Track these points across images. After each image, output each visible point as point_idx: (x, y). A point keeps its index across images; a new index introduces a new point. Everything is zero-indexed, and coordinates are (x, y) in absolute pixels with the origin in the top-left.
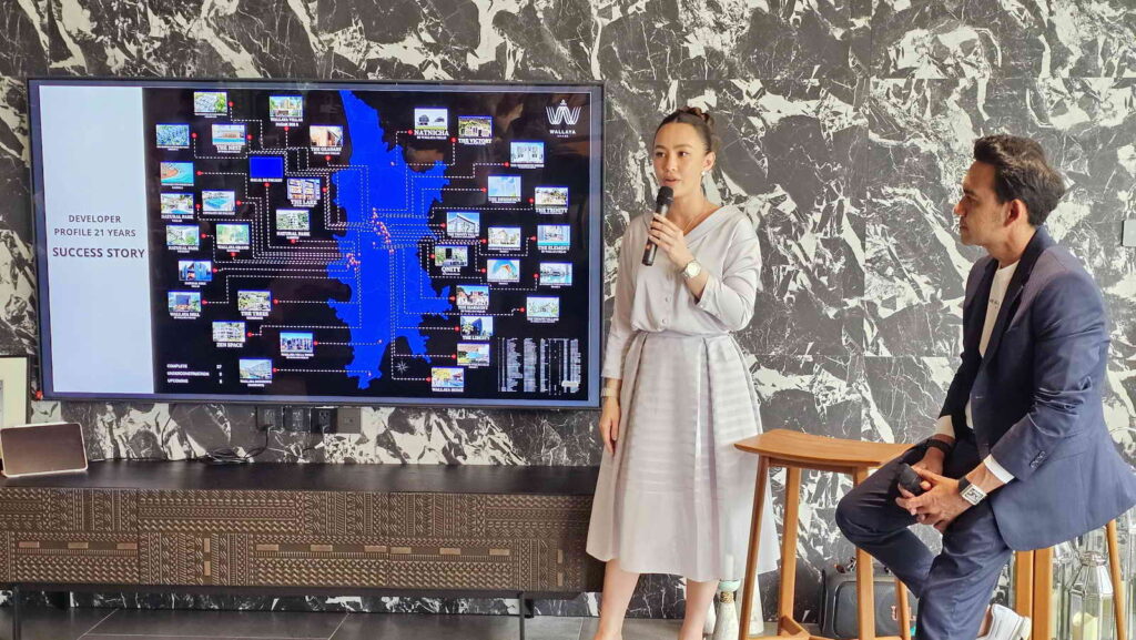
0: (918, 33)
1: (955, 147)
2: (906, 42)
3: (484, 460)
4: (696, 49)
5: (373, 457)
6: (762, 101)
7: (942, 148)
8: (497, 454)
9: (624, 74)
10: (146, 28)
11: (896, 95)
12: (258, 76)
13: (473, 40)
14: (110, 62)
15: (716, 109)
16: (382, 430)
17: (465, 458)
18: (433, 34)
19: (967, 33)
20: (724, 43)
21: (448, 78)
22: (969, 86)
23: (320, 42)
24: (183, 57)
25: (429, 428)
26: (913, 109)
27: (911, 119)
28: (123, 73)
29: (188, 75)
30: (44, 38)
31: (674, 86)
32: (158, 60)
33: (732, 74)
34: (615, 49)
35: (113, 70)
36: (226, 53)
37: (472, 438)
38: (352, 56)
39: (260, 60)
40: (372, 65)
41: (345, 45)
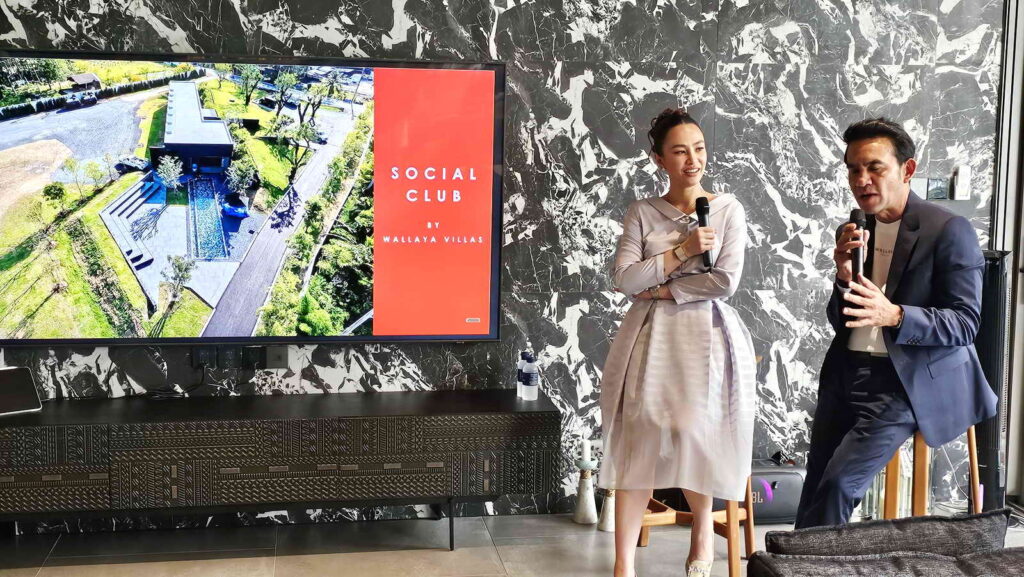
0: (755, 26)
1: (782, 119)
2: (745, 34)
3: (396, 387)
4: (577, 34)
5: (298, 389)
6: (631, 80)
7: (772, 121)
8: (408, 382)
9: (517, 55)
10: (86, 6)
11: (737, 77)
12: (192, 51)
13: (388, 23)
14: (51, 36)
15: (594, 86)
16: (306, 365)
17: (380, 386)
18: (352, 17)
19: (791, 27)
20: (600, 30)
21: (365, 55)
22: (793, 70)
23: (249, 22)
24: (121, 33)
25: (348, 362)
26: (750, 89)
27: (747, 96)
28: (64, 47)
29: (126, 49)
31: (559, 65)
32: (97, 34)
33: (607, 56)
34: (510, 34)
35: (54, 43)
36: (162, 30)
37: (386, 369)
38: (279, 35)
39: (194, 37)
40: (297, 43)
41: (273, 25)
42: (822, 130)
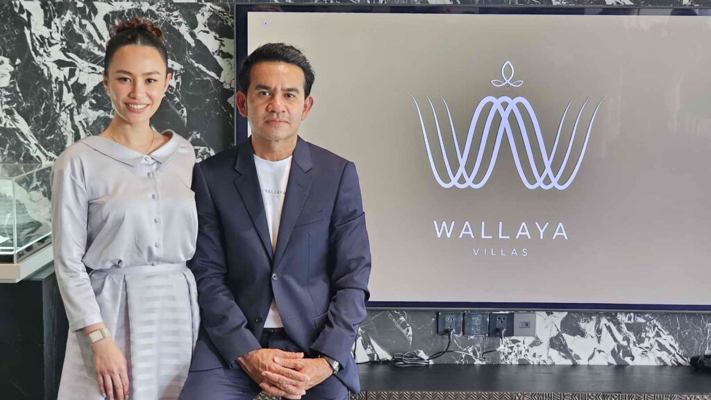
3: (651, 360)
5: (546, 359)
8: (664, 355)
16: (555, 333)
17: (633, 359)
25: (599, 331)
37: (641, 341)
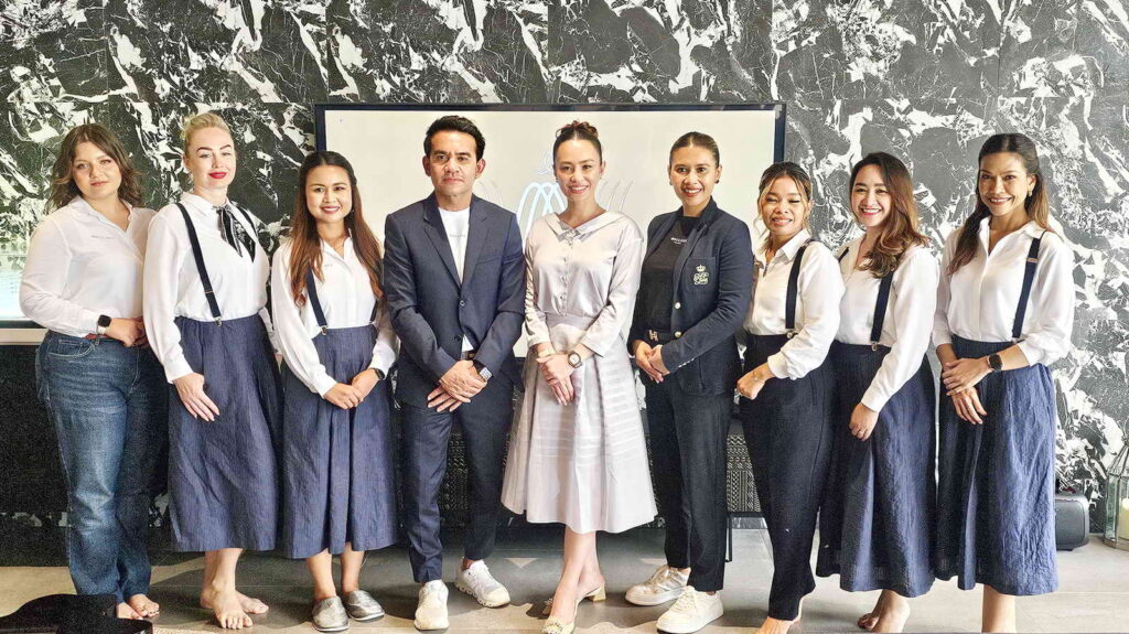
0: (1038, 60)
1: (1065, 152)
2: (1027, 68)
4: (856, 73)
6: (910, 116)
7: (1055, 153)
9: (798, 95)
10: (408, 63)
11: (1018, 110)
12: (499, 101)
13: (675, 70)
14: (378, 90)
15: (872, 123)
18: (641, 65)
19: (1076, 60)
20: (878, 69)
21: (653, 100)
22: (1077, 103)
23: (550, 73)
24: (438, 86)
26: (1032, 122)
27: (1029, 130)
28: (389, 100)
29: (442, 101)
30: (323, 70)
31: (838, 104)
32: (417, 88)
33: (886, 94)
34: (791, 75)
35: (381, 97)
36: (473, 83)
38: (576, 84)
39: (501, 89)
40: (592, 91)
41: (570, 75)
42: (1107, 162)
